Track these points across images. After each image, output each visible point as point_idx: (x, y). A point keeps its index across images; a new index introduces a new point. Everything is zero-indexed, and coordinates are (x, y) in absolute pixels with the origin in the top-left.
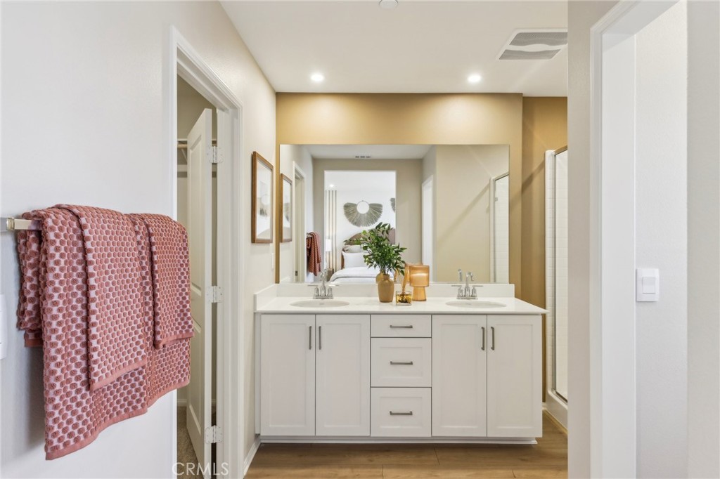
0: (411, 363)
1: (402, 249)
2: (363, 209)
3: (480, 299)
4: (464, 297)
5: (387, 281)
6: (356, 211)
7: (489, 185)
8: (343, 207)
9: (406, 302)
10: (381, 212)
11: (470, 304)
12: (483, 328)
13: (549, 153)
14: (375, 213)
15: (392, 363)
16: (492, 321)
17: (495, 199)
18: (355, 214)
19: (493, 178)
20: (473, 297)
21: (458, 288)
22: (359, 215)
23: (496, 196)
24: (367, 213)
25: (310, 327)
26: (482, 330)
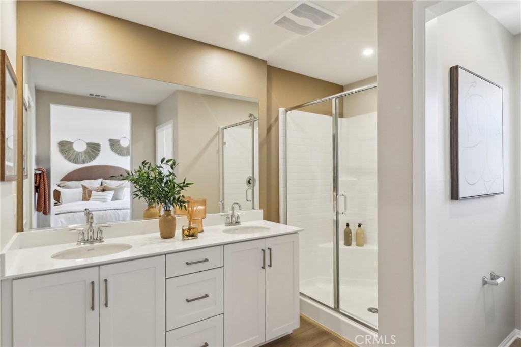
0: (207, 296)
1: (188, 184)
2: (80, 147)
3: (243, 224)
4: (231, 224)
5: (170, 217)
6: (73, 149)
7: (218, 132)
8: (57, 145)
9: (193, 235)
10: (99, 151)
11: (237, 230)
12: (262, 250)
13: (282, 110)
14: (93, 152)
15: (188, 301)
16: (268, 243)
17: (224, 144)
18: (72, 152)
19: (221, 127)
20: (237, 223)
21: (226, 217)
22: (75, 153)
23: (225, 141)
24: (85, 152)
25: (93, 283)
26: (262, 252)
